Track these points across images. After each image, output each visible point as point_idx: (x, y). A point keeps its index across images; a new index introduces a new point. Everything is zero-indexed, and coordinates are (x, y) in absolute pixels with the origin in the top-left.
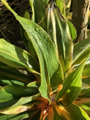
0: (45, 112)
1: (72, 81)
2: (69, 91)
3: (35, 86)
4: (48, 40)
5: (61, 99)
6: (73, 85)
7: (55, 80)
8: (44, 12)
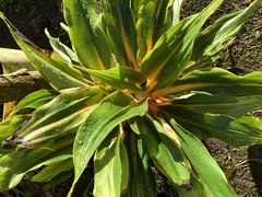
0: (158, 101)
1: (115, 80)
2: (126, 80)
3: (135, 125)
4: (87, 125)
5: (138, 86)
6: (118, 78)
7: (122, 101)
8: (30, 150)
